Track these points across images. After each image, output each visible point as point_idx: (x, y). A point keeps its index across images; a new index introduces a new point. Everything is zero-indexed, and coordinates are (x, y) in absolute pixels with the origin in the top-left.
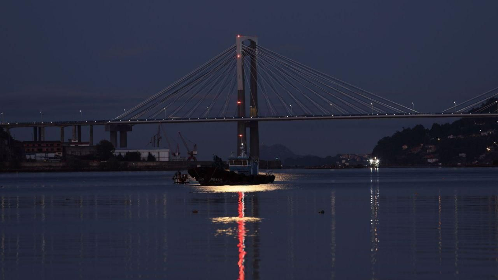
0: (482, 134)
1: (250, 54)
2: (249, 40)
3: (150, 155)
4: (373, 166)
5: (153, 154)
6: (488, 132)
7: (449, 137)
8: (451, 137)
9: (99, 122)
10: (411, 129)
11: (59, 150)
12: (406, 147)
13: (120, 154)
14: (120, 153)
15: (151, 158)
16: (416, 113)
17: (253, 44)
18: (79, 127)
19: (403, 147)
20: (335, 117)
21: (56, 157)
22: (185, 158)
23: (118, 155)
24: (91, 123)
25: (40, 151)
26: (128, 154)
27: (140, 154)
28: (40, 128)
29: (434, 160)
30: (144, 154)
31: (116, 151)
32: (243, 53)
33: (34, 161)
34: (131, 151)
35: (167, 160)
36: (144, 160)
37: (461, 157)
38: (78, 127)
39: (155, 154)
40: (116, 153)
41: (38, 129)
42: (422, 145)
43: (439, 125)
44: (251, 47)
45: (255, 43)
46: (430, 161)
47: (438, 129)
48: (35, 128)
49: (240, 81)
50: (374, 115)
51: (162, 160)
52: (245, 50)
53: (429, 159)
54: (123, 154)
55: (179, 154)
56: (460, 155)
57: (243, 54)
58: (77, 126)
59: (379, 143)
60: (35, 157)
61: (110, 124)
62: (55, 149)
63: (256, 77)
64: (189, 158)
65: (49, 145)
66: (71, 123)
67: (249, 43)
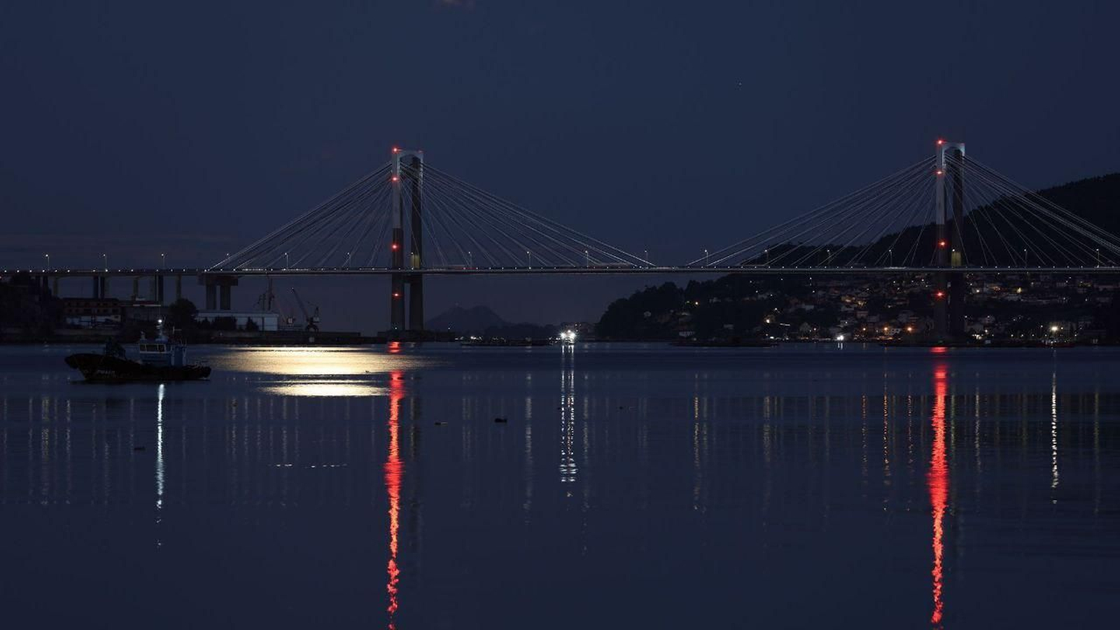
0: (760, 296)
1: (413, 177)
2: (410, 155)
3: (250, 321)
4: (567, 343)
5: (254, 320)
6: (768, 294)
7: (711, 301)
9: (191, 272)
10: (658, 288)
11: (115, 312)
12: (650, 314)
13: (206, 320)
14: (206, 318)
15: (251, 326)
16: (650, 266)
17: (416, 161)
18: (161, 278)
19: (645, 314)
20: (534, 270)
21: (107, 322)
22: (300, 326)
23: (203, 321)
24: (179, 273)
25: (87, 313)
26: (218, 319)
27: (235, 320)
28: (103, 279)
29: (689, 333)
30: (242, 321)
31: (200, 315)
32: (401, 175)
33: (78, 327)
34: (222, 315)
35: (275, 329)
36: (241, 330)
37: (727, 329)
38: (159, 278)
39: (257, 320)
40: (200, 318)
41: (100, 281)
42: (672, 311)
43: (698, 283)
44: (414, 167)
45: (420, 160)
46: (683, 335)
47: (696, 289)
48: (96, 278)
49: (396, 217)
50: (589, 268)
51: (267, 328)
52: (404, 171)
53: (681, 331)
54: (210, 320)
55: (294, 320)
56: (726, 326)
58: (157, 277)
59: (610, 307)
60: (80, 321)
61: (206, 273)
62: (110, 310)
63: (419, 208)
64: (308, 328)
65: (101, 305)
66: (150, 272)
67: (411, 160)
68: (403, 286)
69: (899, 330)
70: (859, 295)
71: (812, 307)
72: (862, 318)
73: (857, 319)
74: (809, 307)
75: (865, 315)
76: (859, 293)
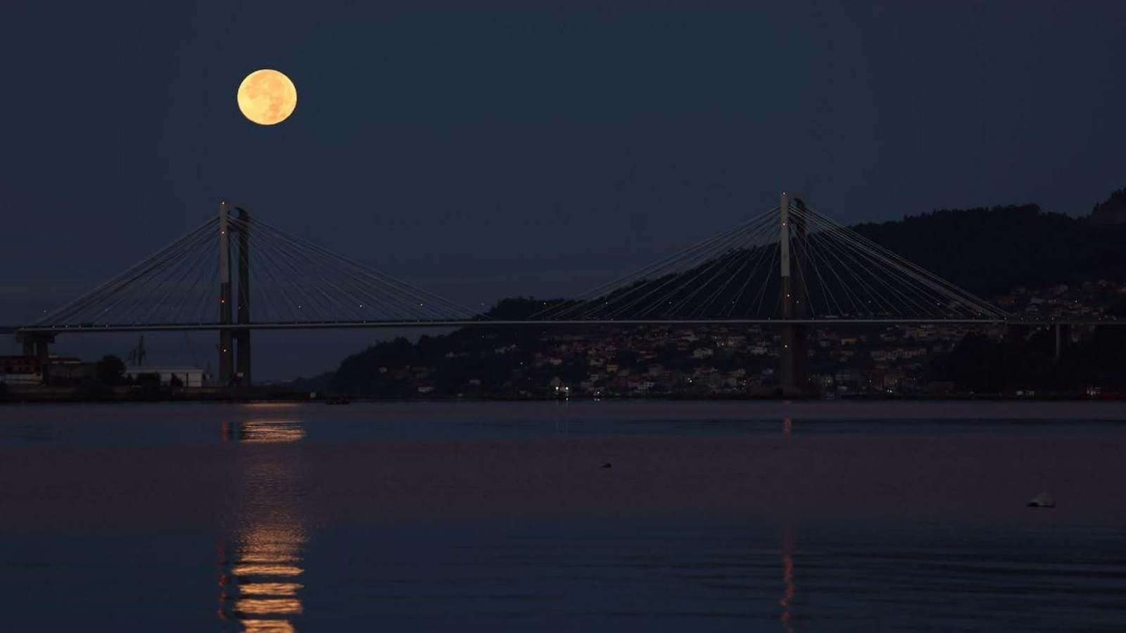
1: (240, 229)
2: (237, 208)
3: (174, 377)
5: (179, 376)
7: (447, 355)
8: (451, 355)
12: (385, 370)
13: (130, 376)
14: (129, 374)
15: (176, 382)
17: (244, 215)
19: (380, 369)
25: (9, 371)
26: (141, 376)
27: (160, 376)
29: (428, 389)
30: (166, 377)
31: (126, 371)
34: (145, 371)
35: (199, 385)
36: (165, 385)
37: (474, 384)
39: (181, 376)
40: (126, 374)
42: (408, 367)
44: (241, 220)
45: (247, 213)
46: (422, 390)
49: (224, 271)
51: (192, 384)
52: (231, 223)
53: (420, 387)
55: (211, 376)
56: (472, 381)
57: (229, 229)
61: (23, 331)
62: (33, 368)
65: (23, 362)
67: (237, 214)
68: (232, 341)
69: (652, 384)
70: (606, 349)
71: (560, 361)
72: (612, 372)
73: (607, 373)
74: (557, 362)
75: (615, 370)
76: (605, 347)
